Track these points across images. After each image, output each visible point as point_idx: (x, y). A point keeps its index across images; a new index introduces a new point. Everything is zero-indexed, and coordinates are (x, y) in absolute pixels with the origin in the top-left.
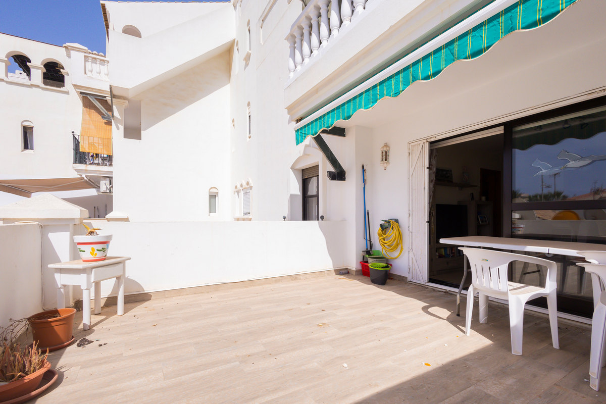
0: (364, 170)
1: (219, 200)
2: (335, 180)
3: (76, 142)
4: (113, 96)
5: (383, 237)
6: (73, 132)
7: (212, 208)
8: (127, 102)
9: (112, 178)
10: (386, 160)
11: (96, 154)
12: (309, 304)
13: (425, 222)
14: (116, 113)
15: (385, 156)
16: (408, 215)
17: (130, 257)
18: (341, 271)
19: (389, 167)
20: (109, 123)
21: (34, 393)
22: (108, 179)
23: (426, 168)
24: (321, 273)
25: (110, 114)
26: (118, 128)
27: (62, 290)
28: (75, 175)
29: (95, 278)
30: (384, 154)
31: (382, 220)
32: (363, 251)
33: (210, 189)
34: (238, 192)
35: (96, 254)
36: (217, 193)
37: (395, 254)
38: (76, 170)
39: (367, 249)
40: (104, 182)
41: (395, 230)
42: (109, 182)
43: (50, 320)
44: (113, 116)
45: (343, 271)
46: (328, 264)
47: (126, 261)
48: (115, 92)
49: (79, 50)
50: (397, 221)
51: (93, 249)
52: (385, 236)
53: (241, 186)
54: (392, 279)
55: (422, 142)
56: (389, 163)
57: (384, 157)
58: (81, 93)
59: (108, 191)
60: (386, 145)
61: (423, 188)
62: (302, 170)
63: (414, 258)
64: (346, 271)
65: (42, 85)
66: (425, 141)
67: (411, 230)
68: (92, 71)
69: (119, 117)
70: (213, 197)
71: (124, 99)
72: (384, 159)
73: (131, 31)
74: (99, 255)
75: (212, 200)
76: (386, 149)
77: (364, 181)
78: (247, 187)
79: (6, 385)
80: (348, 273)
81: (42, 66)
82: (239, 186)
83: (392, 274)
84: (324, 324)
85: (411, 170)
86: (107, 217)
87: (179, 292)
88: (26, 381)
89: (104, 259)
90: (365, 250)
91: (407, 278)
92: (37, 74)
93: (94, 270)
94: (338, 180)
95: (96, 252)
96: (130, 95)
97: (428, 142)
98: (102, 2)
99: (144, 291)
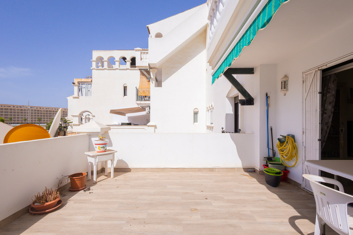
0: (267, 97)
1: (199, 115)
2: (245, 105)
3: (137, 91)
4: (151, 68)
5: (280, 149)
6: (136, 87)
7: (195, 120)
8: (156, 70)
9: (150, 106)
10: (285, 88)
11: (145, 96)
12: (202, 191)
13: (317, 140)
14: (152, 76)
15: (285, 85)
16: (302, 133)
17: (117, 151)
18: (248, 170)
19: (288, 93)
20: (149, 81)
21: (47, 211)
22: (149, 107)
23: (317, 93)
24: (232, 169)
25: (149, 76)
26: (153, 83)
27: (89, 164)
28: (137, 106)
29: (98, 160)
30: (283, 83)
31: (281, 135)
32: (264, 158)
33: (195, 109)
34: (208, 110)
35: (100, 149)
36: (198, 111)
37: (292, 163)
38: (137, 104)
39: (269, 156)
40: (147, 108)
41: (289, 144)
42: (149, 108)
43: (74, 178)
44: (150, 77)
45: (250, 170)
46: (238, 163)
47: (115, 153)
48: (151, 66)
49: (138, 50)
50: (293, 137)
51: (99, 147)
52: (281, 148)
53: (209, 107)
54: (288, 183)
55: (314, 71)
56: (287, 90)
57: (283, 86)
58: (139, 69)
59: (149, 113)
60: (286, 76)
61: (315, 110)
62: (235, 97)
63: (307, 169)
64: (253, 170)
65: (130, 68)
66: (317, 69)
67: (305, 145)
68: (146, 59)
69: (153, 78)
70: (196, 114)
71: (155, 69)
72: (283, 87)
73: (159, 35)
74: (102, 149)
75: (195, 115)
76: (285, 79)
77: (268, 105)
78: (212, 108)
79: (39, 205)
80: (255, 171)
81: (130, 60)
82: (208, 107)
83: (290, 179)
84: (196, 209)
85: (305, 95)
86: (148, 125)
87: (144, 169)
88: (45, 205)
89: (105, 152)
90: (267, 156)
91: (301, 185)
92: (128, 64)
93: (98, 157)
94: (247, 105)
95: (100, 148)
96: (157, 66)
97: (319, 70)
98: (147, 26)
99: (128, 167)
